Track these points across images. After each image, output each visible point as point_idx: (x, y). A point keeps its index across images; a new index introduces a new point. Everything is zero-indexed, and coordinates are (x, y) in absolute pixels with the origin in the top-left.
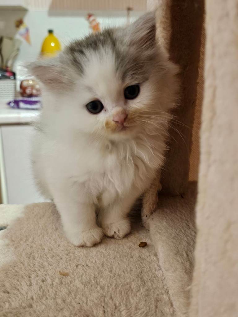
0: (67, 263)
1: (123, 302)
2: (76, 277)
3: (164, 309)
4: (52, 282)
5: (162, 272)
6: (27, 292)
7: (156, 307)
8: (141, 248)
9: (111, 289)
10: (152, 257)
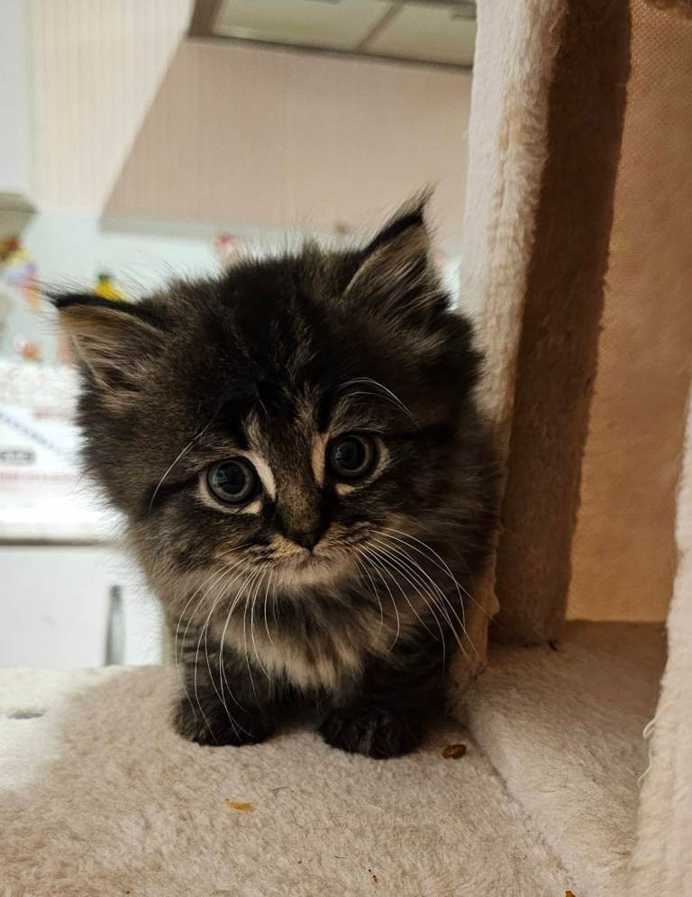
0: (245, 784)
1: (422, 862)
2: (278, 813)
3: (538, 876)
4: (211, 822)
5: (521, 805)
6: (142, 839)
7: (517, 872)
8: (452, 760)
9: (383, 836)
10: (484, 777)
